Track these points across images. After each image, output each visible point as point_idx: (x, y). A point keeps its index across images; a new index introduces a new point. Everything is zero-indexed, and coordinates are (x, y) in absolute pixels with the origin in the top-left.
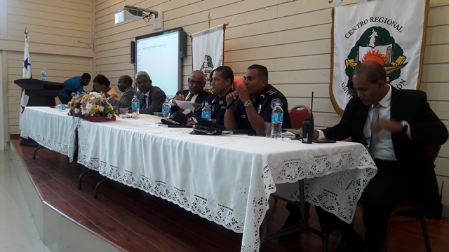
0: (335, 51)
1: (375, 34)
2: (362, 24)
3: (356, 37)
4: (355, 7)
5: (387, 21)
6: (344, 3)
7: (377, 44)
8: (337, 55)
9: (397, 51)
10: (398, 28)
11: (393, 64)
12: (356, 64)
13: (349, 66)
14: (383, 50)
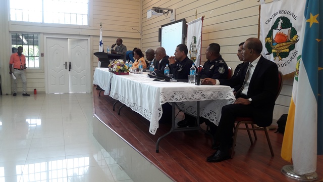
0: (260, 32)
1: (281, 21)
2: (275, 15)
3: (271, 24)
4: (272, 4)
5: (289, 13)
6: (266, 2)
7: (282, 27)
8: (262, 35)
9: (294, 32)
10: (294, 17)
11: (291, 40)
12: (271, 41)
13: (267, 42)
14: (286, 31)
